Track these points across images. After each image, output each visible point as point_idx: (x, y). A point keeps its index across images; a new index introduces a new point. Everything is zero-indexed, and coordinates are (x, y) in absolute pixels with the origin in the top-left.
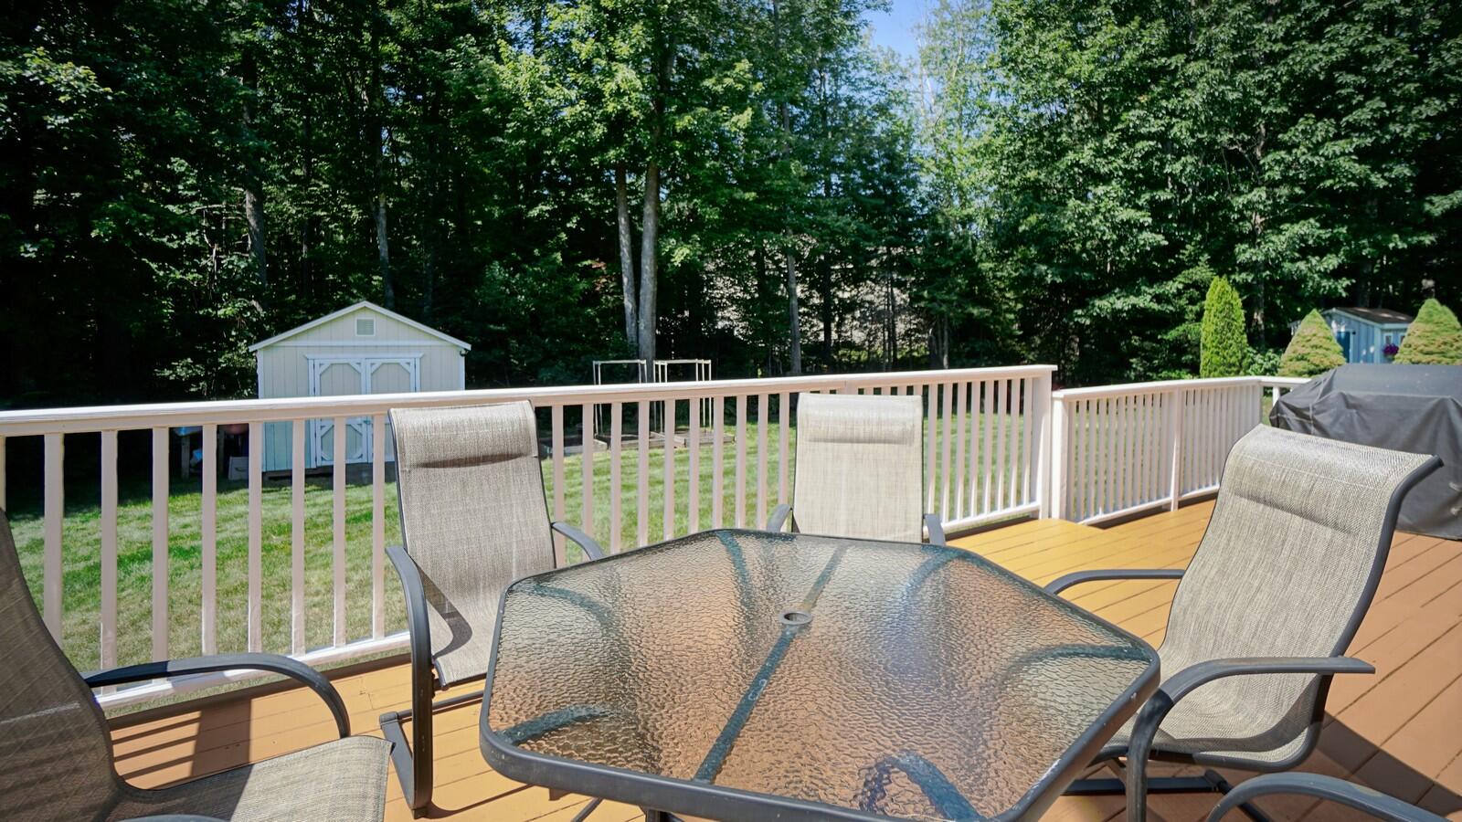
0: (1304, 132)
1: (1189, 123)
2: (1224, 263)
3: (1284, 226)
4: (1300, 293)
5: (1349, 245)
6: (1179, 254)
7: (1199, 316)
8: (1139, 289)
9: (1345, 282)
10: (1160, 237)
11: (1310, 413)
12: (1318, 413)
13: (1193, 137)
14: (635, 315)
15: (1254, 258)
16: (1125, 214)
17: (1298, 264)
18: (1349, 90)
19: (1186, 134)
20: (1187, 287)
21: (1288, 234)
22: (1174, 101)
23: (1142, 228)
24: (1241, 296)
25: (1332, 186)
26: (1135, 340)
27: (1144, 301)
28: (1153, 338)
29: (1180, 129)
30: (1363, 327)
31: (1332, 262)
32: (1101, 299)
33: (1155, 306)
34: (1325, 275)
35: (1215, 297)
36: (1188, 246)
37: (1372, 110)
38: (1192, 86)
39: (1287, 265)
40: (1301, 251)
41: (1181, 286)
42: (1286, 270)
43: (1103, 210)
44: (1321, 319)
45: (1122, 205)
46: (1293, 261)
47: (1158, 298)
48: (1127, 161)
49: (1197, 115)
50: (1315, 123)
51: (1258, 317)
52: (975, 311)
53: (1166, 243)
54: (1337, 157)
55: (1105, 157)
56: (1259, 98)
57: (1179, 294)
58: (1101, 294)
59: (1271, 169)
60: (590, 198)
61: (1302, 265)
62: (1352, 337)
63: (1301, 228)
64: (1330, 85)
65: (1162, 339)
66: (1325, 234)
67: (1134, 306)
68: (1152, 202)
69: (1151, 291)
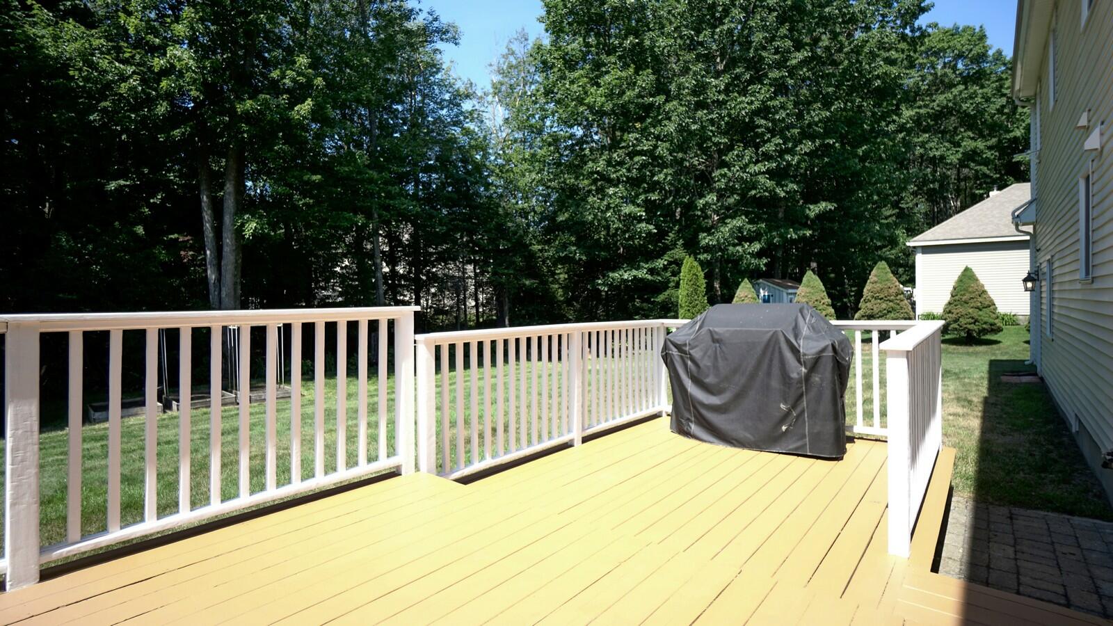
0: (737, 156)
1: (667, 145)
2: (692, 247)
3: (728, 221)
4: (739, 267)
5: (767, 236)
6: (665, 239)
7: (677, 286)
8: (639, 265)
9: (765, 261)
10: (651, 227)
11: (687, 349)
12: (692, 348)
13: (671, 155)
14: (217, 284)
15: (711, 243)
16: (627, 209)
17: (737, 248)
18: (763, 130)
19: (666, 153)
20: (670, 263)
21: (730, 226)
22: (659, 128)
23: (640, 220)
24: (703, 270)
25: (755, 194)
26: (638, 303)
27: (642, 274)
28: (648, 301)
29: (663, 149)
30: (777, 292)
31: (757, 247)
32: (613, 272)
33: (649, 277)
34: (753, 255)
35: (687, 271)
36: (670, 234)
37: (775, 144)
38: (669, 119)
39: (731, 248)
40: (738, 238)
41: (666, 263)
42: (730, 252)
43: (612, 206)
44: (749, 285)
45: (626, 202)
46: (735, 245)
47: (652, 271)
48: (629, 170)
49: (673, 139)
50: (744, 150)
51: (717, 285)
52: (527, 283)
53: (656, 231)
54: (756, 174)
55: (614, 166)
56: (711, 131)
57: (665, 268)
58: (614, 270)
59: (719, 181)
60: (175, 177)
61: (739, 248)
62: (771, 298)
63: (738, 222)
64: (751, 126)
65: (654, 301)
66: (753, 228)
67: (635, 276)
68: (646, 201)
69: (647, 266)
